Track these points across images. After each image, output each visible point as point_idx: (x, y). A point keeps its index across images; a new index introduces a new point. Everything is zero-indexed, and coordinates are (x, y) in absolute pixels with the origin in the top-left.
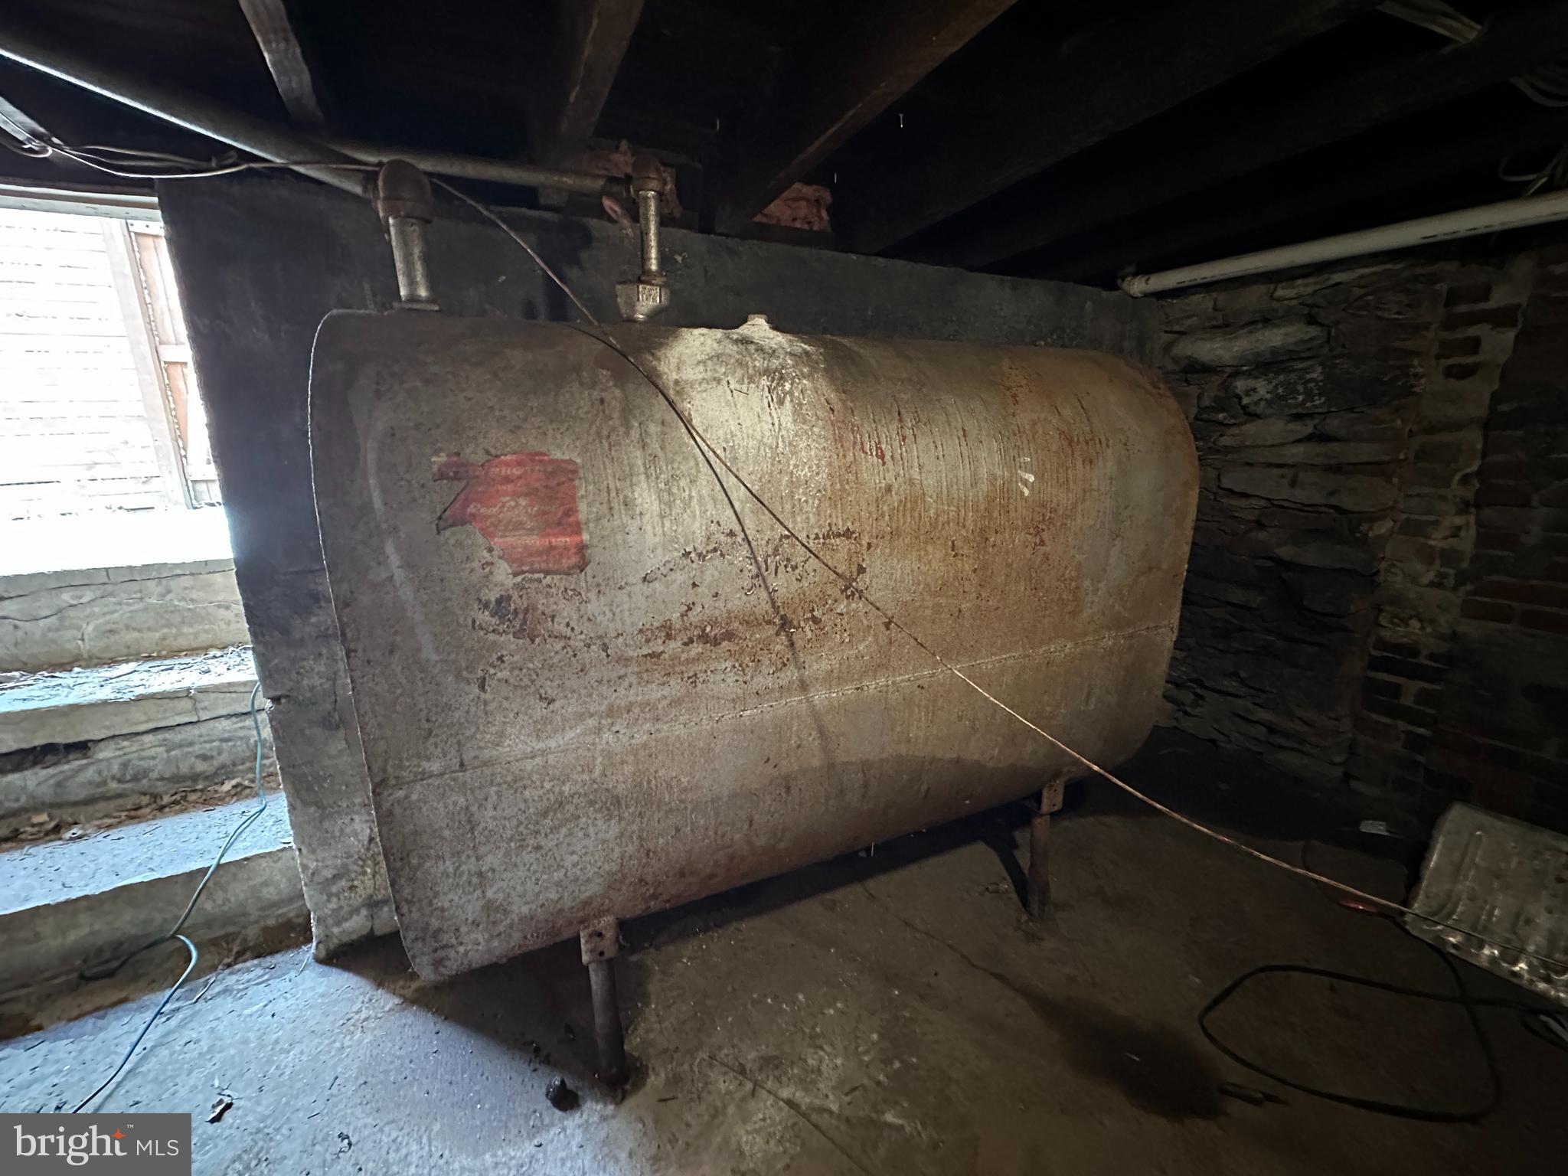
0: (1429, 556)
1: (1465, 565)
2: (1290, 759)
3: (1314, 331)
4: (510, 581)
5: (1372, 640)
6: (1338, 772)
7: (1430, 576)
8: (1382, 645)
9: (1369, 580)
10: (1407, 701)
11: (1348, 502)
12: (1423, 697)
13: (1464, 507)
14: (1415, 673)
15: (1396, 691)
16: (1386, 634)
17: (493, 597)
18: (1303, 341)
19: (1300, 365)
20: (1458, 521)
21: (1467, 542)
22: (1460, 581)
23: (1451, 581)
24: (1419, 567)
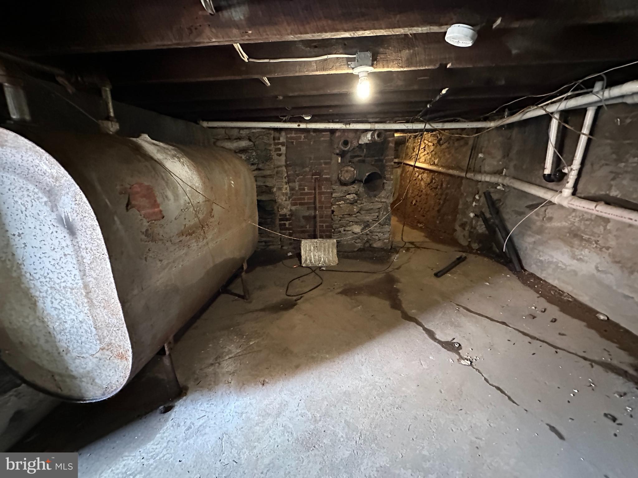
0: (283, 194)
1: (289, 195)
2: (271, 247)
3: (251, 143)
4: (147, 224)
5: (279, 215)
6: (280, 247)
7: (284, 199)
8: (280, 215)
9: (275, 201)
10: (287, 226)
11: (268, 184)
12: (290, 224)
13: (286, 183)
14: (287, 220)
15: (285, 224)
16: (281, 213)
17: (144, 230)
18: (249, 145)
19: (250, 151)
20: (286, 186)
21: (288, 191)
22: (289, 198)
23: (288, 199)
24: (282, 197)
